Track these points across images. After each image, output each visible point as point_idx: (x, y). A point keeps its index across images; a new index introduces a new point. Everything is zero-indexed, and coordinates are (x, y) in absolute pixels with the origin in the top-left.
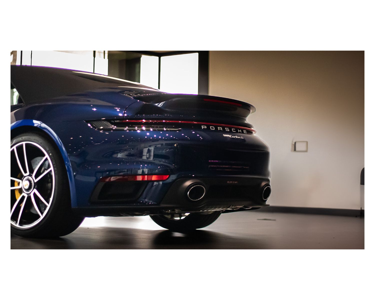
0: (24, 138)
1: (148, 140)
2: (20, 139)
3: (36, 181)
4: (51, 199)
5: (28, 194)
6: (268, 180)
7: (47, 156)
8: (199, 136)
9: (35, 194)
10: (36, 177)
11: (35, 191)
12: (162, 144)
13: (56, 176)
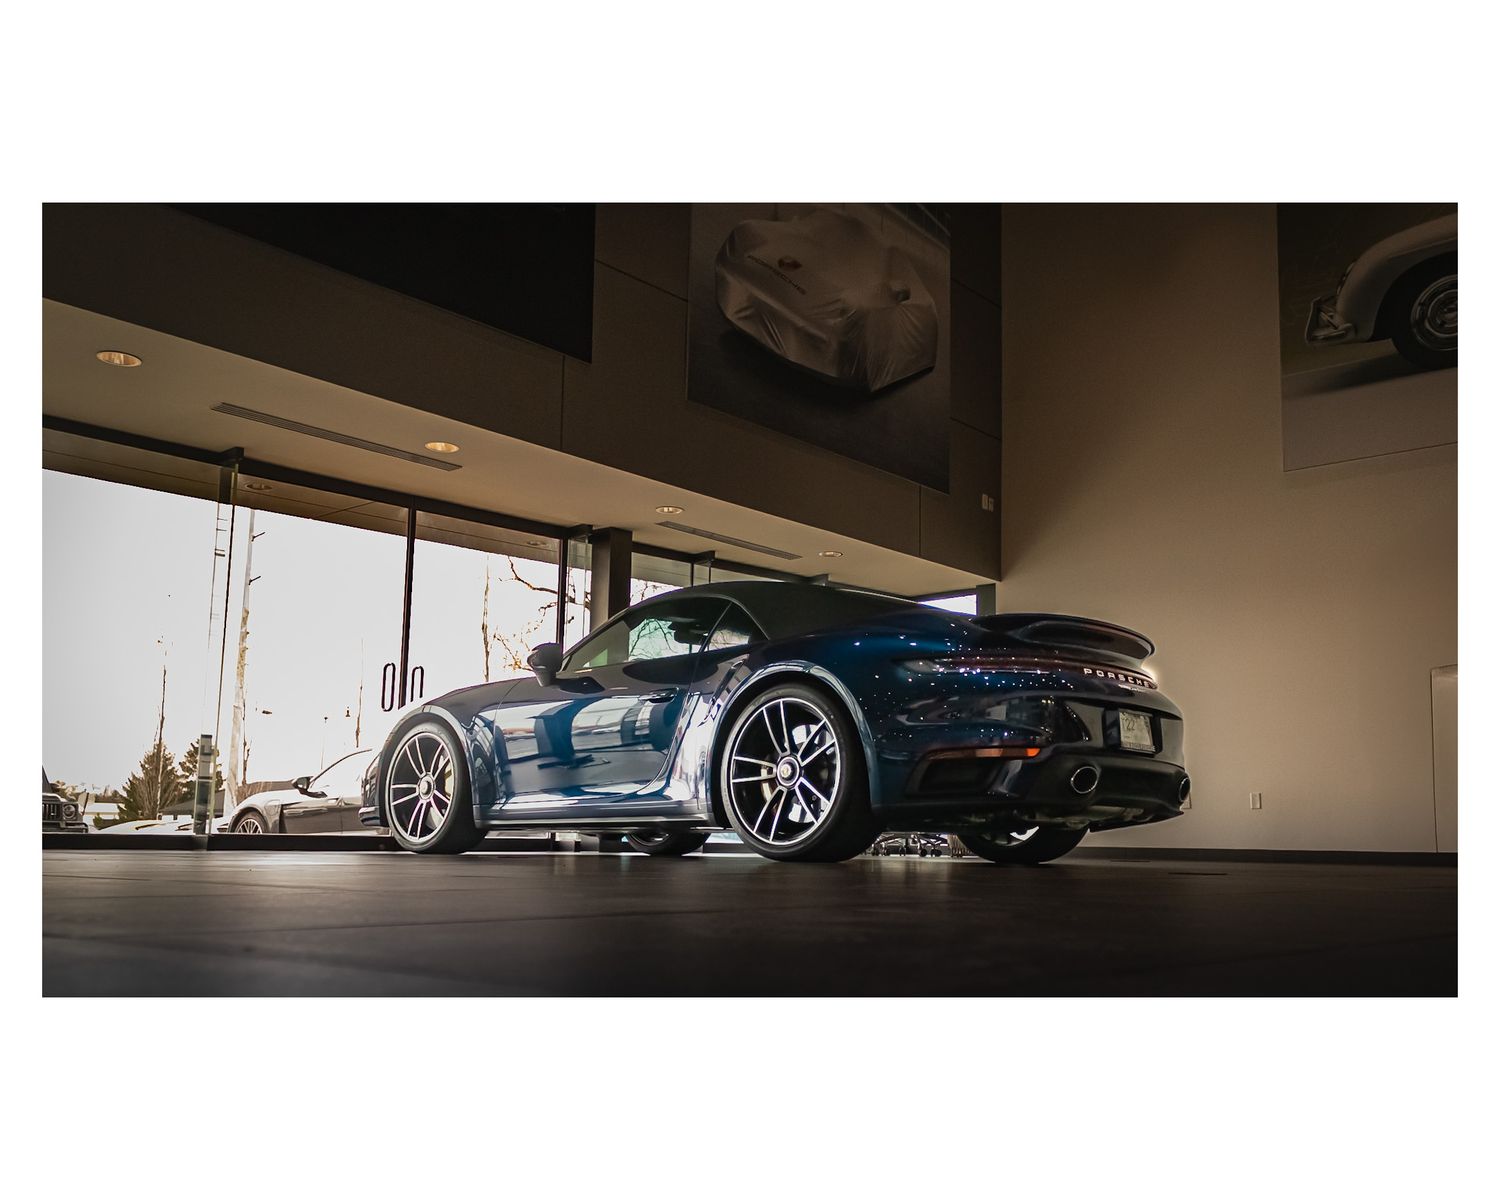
0: (780, 692)
1: (992, 690)
2: (774, 694)
3: (803, 764)
4: (835, 790)
5: (788, 788)
6: (1186, 776)
7: (825, 720)
8: (1065, 684)
9: (802, 787)
10: (804, 757)
11: (802, 780)
12: (1021, 698)
13: (844, 754)
